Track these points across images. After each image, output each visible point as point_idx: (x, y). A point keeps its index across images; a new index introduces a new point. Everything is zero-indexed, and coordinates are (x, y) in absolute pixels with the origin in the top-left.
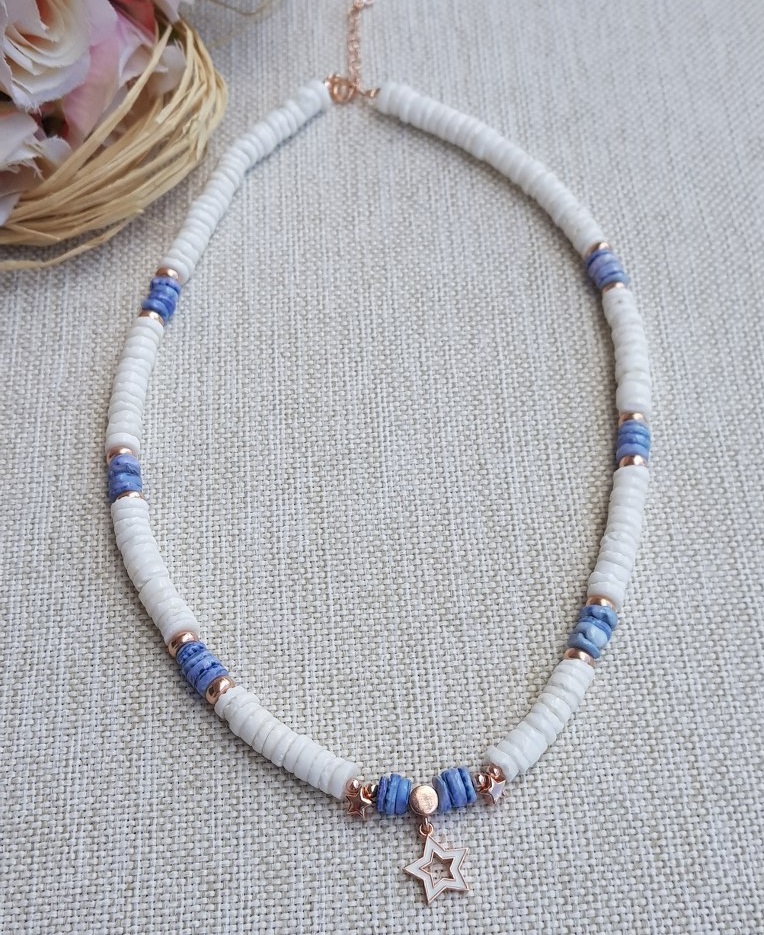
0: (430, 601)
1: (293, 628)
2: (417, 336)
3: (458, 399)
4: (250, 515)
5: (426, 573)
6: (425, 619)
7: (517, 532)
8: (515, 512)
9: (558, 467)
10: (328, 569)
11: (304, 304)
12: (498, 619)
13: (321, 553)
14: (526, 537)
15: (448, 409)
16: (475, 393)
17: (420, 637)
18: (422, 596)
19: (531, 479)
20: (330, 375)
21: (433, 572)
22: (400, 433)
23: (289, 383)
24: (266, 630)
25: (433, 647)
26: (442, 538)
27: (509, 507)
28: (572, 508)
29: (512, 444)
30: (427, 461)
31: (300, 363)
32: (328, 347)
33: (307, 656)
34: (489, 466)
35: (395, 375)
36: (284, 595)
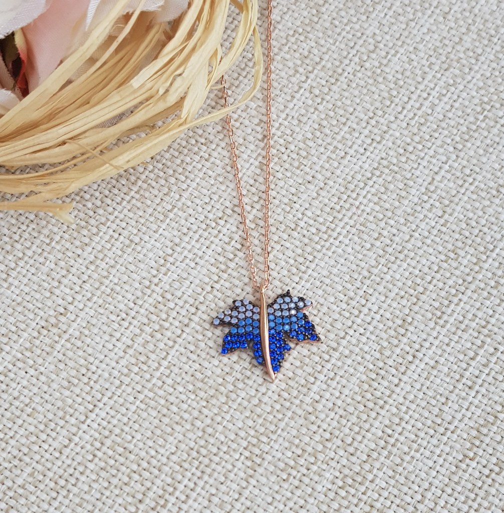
0: (250, 423)
1: (114, 364)
2: (451, 149)
3: (438, 239)
4: (161, 231)
5: (270, 393)
6: (233, 437)
7: (383, 412)
8: (398, 390)
9: (477, 373)
10: (187, 330)
11: (372, 48)
12: (296, 483)
13: (193, 310)
14: (387, 422)
15: (419, 244)
16: (460, 244)
17: (215, 450)
18: (248, 414)
19: (440, 367)
20: (339, 137)
21: (276, 397)
22: (356, 238)
23: (295, 122)
24: (90, 351)
25: (219, 468)
26: (310, 370)
27: (396, 381)
28: (456, 423)
29: (452, 320)
30: (358, 284)
31: (321, 108)
32: (359, 108)
33: (105, 399)
34: (411, 328)
35: (398, 176)
36: (132, 327)
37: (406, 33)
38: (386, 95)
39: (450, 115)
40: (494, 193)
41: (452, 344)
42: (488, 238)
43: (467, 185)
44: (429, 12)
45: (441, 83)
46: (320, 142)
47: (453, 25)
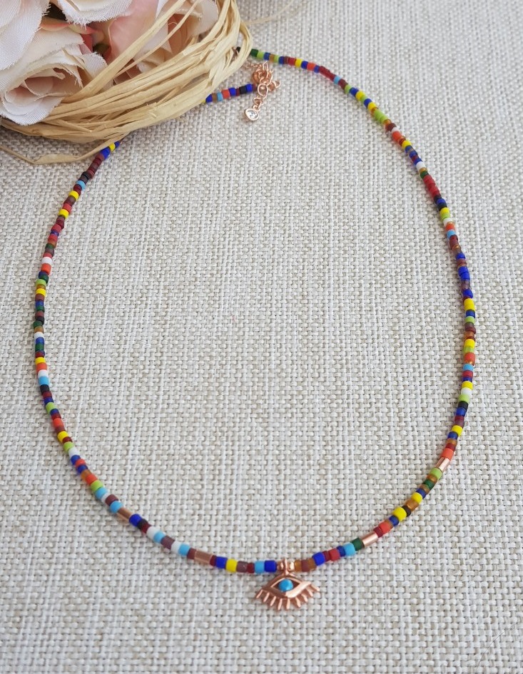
37: (192, 154)
38: (203, 189)
39: (251, 182)
40: (307, 208)
41: (342, 293)
42: (322, 231)
43: (288, 211)
44: (199, 138)
45: (233, 169)
46: (179, 229)
47: (218, 138)
